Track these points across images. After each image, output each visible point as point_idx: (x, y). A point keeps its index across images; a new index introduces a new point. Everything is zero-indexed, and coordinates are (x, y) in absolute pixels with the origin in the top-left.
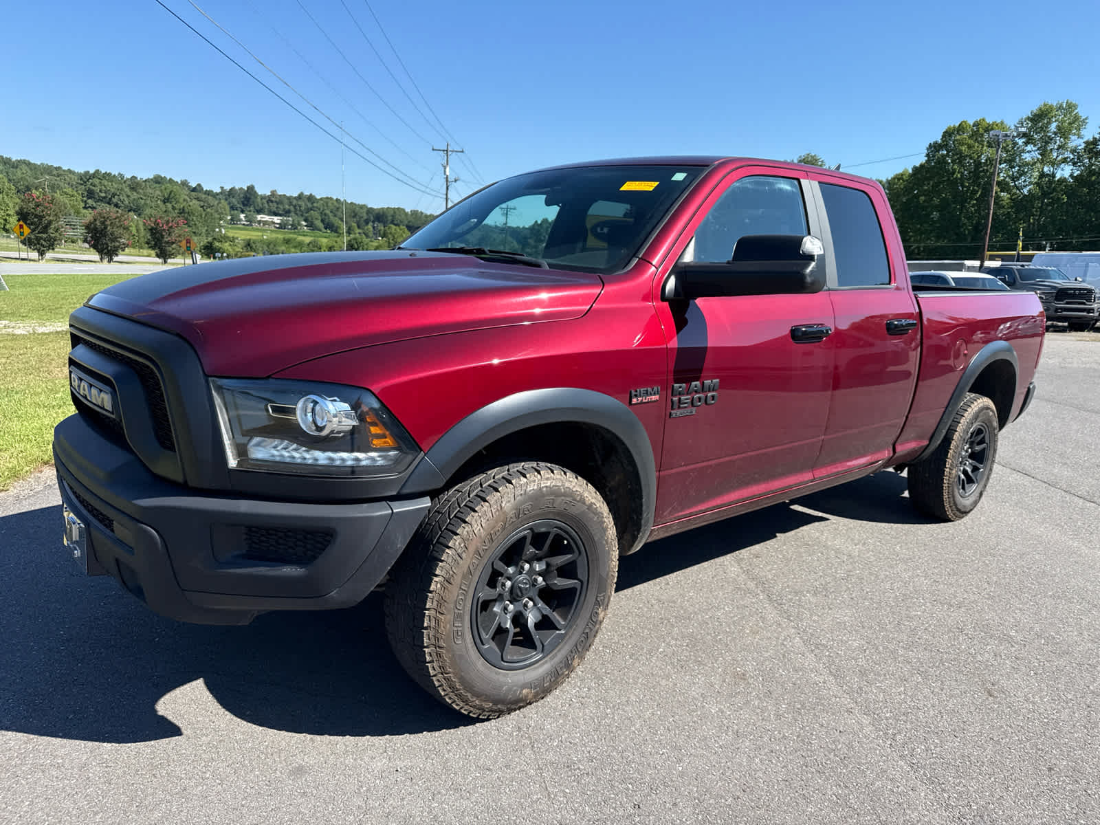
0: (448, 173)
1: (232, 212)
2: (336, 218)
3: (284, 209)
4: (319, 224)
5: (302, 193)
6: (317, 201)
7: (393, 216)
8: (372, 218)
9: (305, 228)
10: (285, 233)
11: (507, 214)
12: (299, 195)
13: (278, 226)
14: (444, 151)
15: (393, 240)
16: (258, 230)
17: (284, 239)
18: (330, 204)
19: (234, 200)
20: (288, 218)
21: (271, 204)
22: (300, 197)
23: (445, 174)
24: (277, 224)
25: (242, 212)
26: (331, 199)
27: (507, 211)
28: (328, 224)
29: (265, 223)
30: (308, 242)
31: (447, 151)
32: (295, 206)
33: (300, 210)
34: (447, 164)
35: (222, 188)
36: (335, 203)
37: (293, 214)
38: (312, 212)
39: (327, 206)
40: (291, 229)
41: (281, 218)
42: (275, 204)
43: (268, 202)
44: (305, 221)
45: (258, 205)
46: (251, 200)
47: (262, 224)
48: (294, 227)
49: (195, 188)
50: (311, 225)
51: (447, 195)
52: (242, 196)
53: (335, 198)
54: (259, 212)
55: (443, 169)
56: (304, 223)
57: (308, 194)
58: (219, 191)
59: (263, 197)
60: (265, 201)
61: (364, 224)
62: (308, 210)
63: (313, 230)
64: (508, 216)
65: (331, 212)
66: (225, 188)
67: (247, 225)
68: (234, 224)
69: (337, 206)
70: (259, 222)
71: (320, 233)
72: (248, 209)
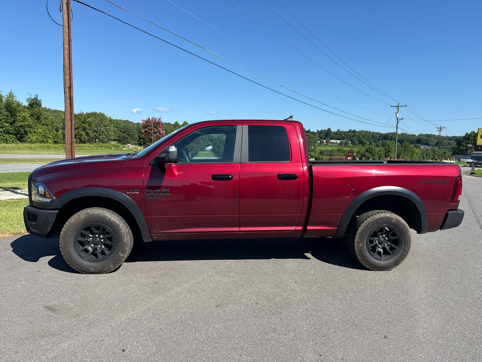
0: (398, 116)
1: (321, 140)
2: (365, 139)
3: (342, 137)
4: (356, 142)
5: (350, 130)
6: (357, 132)
7: (391, 136)
8: (381, 138)
9: (351, 144)
10: (341, 147)
11: (440, 131)
12: (349, 131)
13: (339, 144)
14: (396, 106)
15: (388, 147)
16: (330, 146)
17: (338, 149)
18: (362, 133)
19: (322, 135)
20: (343, 141)
21: (337, 135)
22: (350, 131)
23: (396, 117)
24: (339, 143)
25: (325, 139)
26: (363, 131)
27: (440, 129)
28: (361, 142)
29: (334, 143)
30: (348, 150)
31: (398, 106)
32: (347, 135)
33: (349, 137)
34: (398, 112)
35: (318, 130)
36: (365, 133)
37: (346, 139)
38: (354, 137)
39: (361, 134)
40: (344, 145)
41: (340, 141)
42: (339, 135)
43: (335, 135)
44: (351, 141)
45: (331, 136)
46: (329, 134)
47: (332, 144)
48: (346, 144)
49: (308, 131)
50: (353, 143)
51: (397, 126)
52: (325, 133)
53: (365, 131)
54: (332, 139)
55: (396, 115)
56: (350, 142)
57: (353, 130)
58: (316, 131)
59: (334, 133)
60: (334, 134)
61: (377, 141)
62: (352, 137)
63: (354, 145)
64: (441, 131)
65: (363, 137)
66: (319, 130)
67: (326, 144)
68: (321, 144)
69: (366, 133)
70: (331, 143)
71: (357, 146)
72: (327, 138)
